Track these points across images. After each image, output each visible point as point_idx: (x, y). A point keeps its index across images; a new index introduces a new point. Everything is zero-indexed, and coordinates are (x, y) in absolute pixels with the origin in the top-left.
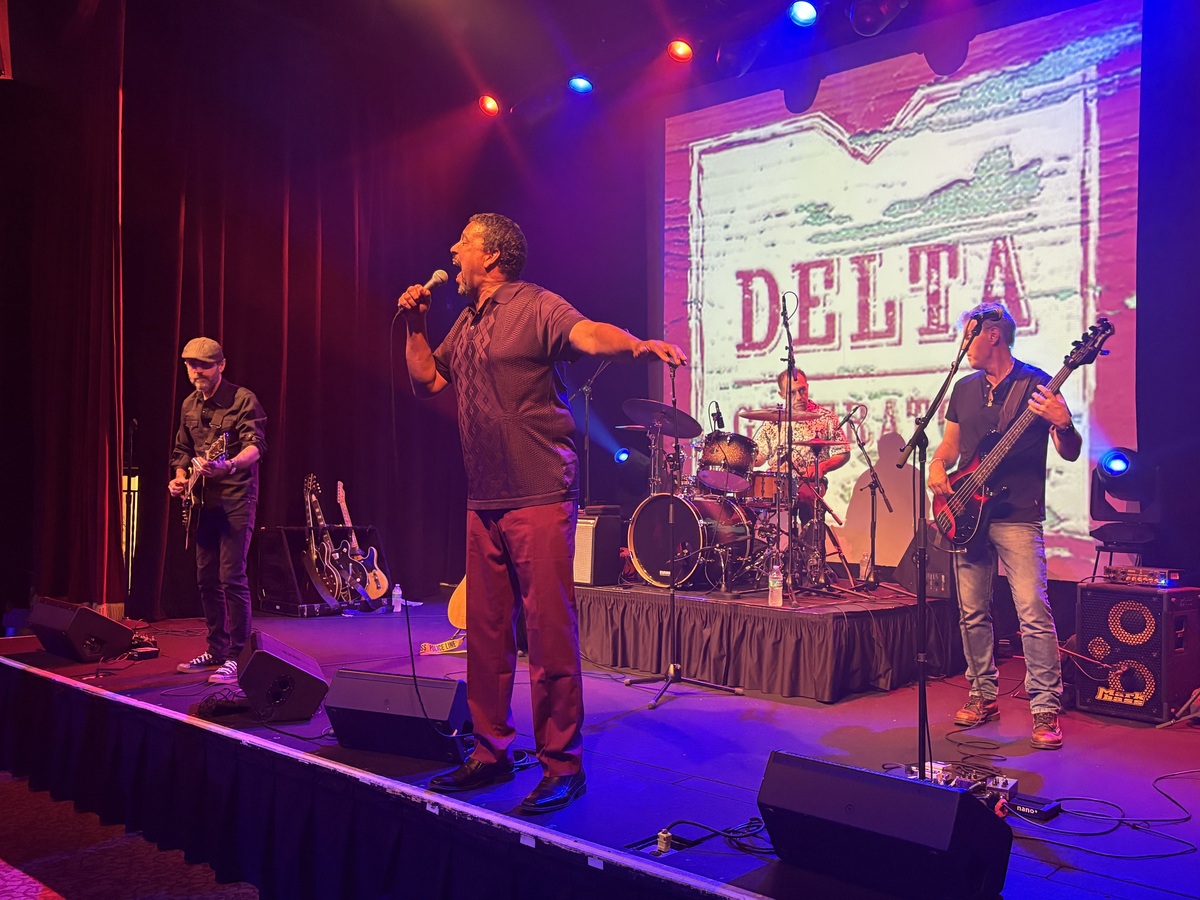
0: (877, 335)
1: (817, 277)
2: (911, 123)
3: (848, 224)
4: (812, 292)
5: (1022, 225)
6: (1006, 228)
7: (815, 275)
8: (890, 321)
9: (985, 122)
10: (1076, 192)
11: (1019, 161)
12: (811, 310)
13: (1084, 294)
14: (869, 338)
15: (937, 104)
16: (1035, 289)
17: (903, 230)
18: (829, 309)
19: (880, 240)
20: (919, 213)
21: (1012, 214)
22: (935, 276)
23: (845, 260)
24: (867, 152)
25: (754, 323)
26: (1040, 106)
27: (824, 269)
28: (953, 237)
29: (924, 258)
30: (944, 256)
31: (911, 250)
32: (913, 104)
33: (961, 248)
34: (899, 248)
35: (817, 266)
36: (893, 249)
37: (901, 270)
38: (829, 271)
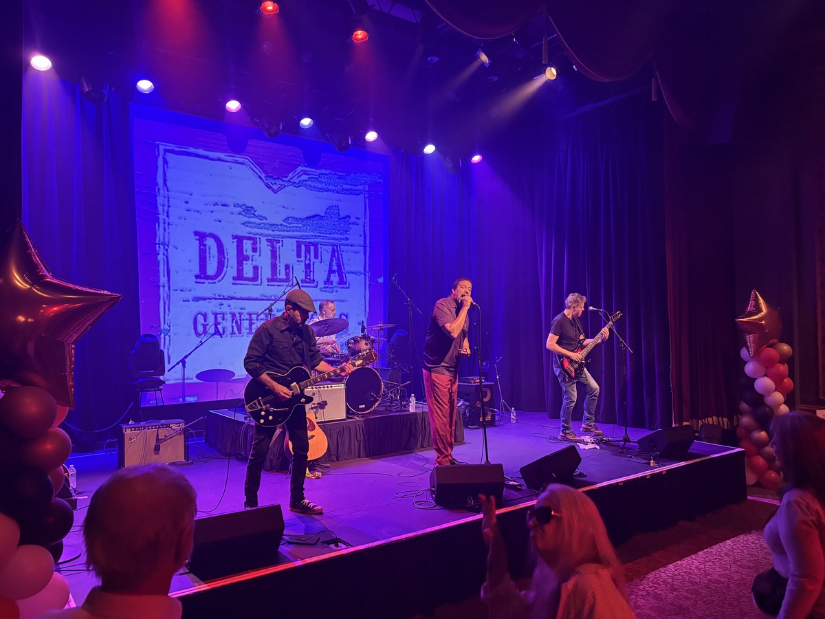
0: (281, 280)
1: (247, 245)
2: (297, 181)
3: (264, 221)
4: (245, 253)
5: (343, 242)
6: (337, 242)
7: (246, 244)
8: (287, 274)
9: (329, 192)
10: (362, 233)
11: (343, 214)
12: (245, 262)
13: (365, 275)
14: (277, 281)
15: (309, 176)
16: (349, 270)
17: (293, 231)
18: (254, 263)
19: (282, 233)
20: (301, 225)
21: (340, 236)
22: (308, 257)
23: (264, 239)
24: (275, 187)
25: (208, 264)
26: (349, 194)
27: (252, 242)
28: (316, 240)
29: (303, 247)
30: (312, 248)
31: (297, 242)
32: (297, 172)
33: (319, 246)
34: (291, 239)
35: (247, 239)
36: (288, 239)
37: (293, 250)
38: (255, 243)
